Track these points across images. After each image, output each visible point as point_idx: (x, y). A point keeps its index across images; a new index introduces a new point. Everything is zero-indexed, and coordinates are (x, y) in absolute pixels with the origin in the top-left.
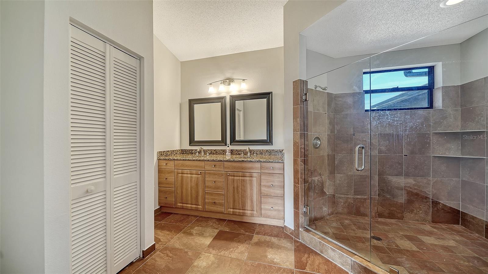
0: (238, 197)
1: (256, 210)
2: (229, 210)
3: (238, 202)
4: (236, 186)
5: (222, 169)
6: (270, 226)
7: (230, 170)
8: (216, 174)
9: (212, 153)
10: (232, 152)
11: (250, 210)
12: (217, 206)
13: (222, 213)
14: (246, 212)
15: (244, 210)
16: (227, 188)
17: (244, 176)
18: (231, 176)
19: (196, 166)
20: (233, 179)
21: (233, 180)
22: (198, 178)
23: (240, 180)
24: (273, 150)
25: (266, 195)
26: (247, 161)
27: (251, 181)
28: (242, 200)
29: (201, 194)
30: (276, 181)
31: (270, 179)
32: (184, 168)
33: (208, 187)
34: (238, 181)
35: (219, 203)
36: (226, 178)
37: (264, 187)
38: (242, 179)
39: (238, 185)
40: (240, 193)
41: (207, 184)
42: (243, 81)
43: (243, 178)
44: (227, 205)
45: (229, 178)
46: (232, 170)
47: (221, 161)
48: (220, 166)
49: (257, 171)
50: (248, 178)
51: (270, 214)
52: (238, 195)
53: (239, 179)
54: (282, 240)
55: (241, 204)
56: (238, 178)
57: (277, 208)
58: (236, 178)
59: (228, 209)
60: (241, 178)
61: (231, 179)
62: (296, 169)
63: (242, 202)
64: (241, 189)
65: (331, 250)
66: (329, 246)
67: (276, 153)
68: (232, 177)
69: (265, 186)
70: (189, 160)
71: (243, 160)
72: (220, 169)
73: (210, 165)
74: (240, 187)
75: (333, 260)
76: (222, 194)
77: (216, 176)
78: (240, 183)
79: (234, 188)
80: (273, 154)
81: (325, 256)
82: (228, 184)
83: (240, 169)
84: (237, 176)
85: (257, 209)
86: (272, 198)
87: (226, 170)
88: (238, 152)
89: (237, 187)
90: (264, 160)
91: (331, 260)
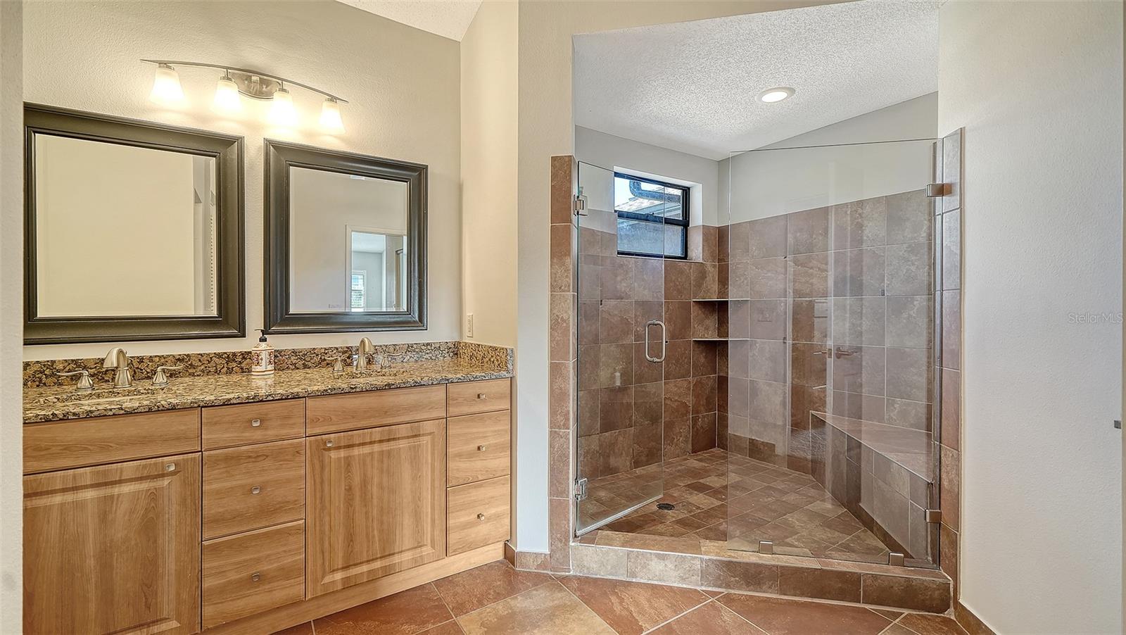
0: (367, 518)
1: (429, 541)
2: (328, 579)
3: (367, 535)
4: (357, 480)
5: (296, 430)
6: (470, 572)
7: (333, 428)
8: (267, 456)
9: (187, 366)
10: (280, 361)
11: (408, 550)
12: (267, 587)
13: (296, 603)
14: (396, 559)
15: (389, 555)
16: (321, 498)
17: (389, 440)
18: (339, 448)
19: (144, 441)
20: (347, 458)
21: (348, 462)
22: (153, 496)
23: (376, 456)
24: (428, 344)
25: (461, 481)
26: (402, 385)
27: (415, 450)
28: (382, 523)
29: (173, 567)
30: (492, 434)
31: (475, 430)
32: (47, 465)
33: (219, 520)
34: (368, 460)
35: (282, 569)
36: (316, 462)
37: (457, 459)
38: (382, 453)
39: (365, 475)
40: (375, 501)
41: (212, 507)
42: (332, 100)
43: (385, 446)
44: (320, 562)
45: (327, 461)
46: (343, 427)
47: (296, 397)
48: (286, 418)
49: (435, 414)
50: (403, 444)
51: (473, 536)
52: (366, 513)
53: (372, 454)
54: (535, 592)
55: (377, 539)
56: (367, 449)
57: (493, 511)
58: (356, 451)
59: (323, 577)
60: (376, 448)
61: (339, 459)
62: (558, 391)
63: (381, 531)
64: (381, 487)
65: (656, 559)
66: (651, 553)
67: (437, 352)
68: (342, 453)
69: (459, 455)
70: (89, 416)
71: (389, 385)
72: (284, 432)
73: (233, 423)
74: (376, 480)
75: (660, 581)
76: (297, 528)
77: (267, 463)
78: (376, 463)
79: (349, 489)
80: (427, 356)
81: (642, 581)
82: (322, 482)
83: (375, 417)
84: (363, 444)
85: (433, 536)
86: (481, 486)
87: (317, 431)
88: (305, 360)
89: (365, 483)
90: (458, 376)
91: (656, 583)
